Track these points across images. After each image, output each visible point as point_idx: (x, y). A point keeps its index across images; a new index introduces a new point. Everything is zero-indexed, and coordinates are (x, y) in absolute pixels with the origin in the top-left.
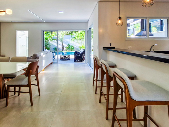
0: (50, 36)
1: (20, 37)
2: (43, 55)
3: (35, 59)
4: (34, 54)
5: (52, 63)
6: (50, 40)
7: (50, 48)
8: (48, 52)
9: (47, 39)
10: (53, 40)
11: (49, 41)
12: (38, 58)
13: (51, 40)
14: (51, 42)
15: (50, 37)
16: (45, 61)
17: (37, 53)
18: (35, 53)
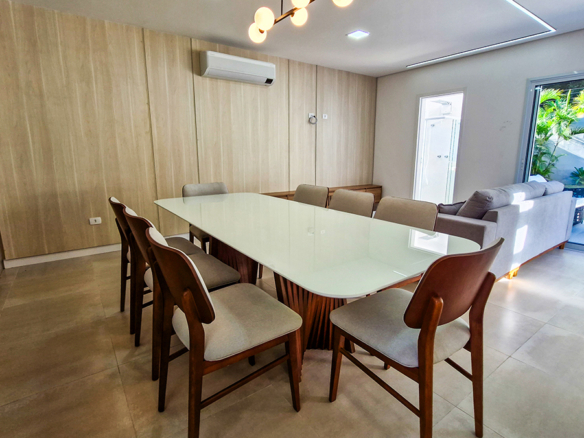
0: (563, 113)
1: (433, 122)
2: (520, 200)
3: (480, 217)
4: (476, 195)
5: (561, 247)
6: (560, 134)
7: (553, 169)
8: (550, 191)
9: (543, 130)
10: (574, 133)
11: (554, 138)
12: (494, 218)
13: (567, 132)
14: (563, 144)
15: (562, 118)
16: (528, 232)
17: (491, 192)
18: (479, 191)
